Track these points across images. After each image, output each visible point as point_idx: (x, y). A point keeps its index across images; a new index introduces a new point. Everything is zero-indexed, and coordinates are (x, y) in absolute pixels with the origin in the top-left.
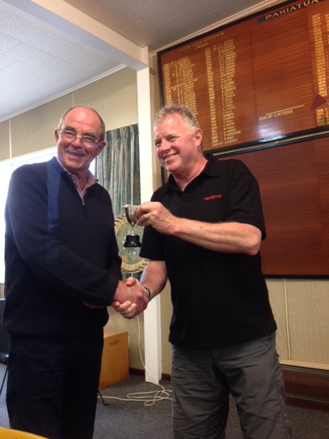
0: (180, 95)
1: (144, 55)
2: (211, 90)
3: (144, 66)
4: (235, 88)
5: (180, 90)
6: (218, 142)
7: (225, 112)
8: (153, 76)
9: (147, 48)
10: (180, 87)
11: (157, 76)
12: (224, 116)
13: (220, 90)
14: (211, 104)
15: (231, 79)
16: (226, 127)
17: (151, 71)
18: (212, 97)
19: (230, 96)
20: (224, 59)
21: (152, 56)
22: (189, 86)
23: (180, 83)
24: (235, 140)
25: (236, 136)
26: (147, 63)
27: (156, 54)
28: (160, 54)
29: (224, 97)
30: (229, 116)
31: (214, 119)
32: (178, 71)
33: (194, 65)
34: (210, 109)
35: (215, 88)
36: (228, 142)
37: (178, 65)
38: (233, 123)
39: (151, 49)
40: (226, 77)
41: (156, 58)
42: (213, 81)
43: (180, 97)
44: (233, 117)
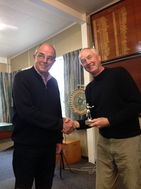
0: (101, 34)
1: (84, 17)
2: (115, 31)
3: (84, 22)
4: (127, 29)
5: (101, 32)
6: (119, 55)
7: (122, 40)
8: (88, 26)
9: (85, 14)
10: (100, 30)
11: (90, 26)
12: (122, 42)
13: (120, 30)
14: (115, 37)
15: (125, 25)
16: (123, 47)
17: (87, 24)
18: (116, 34)
19: (124, 33)
20: (121, 16)
21: (88, 17)
22: (105, 30)
23: (100, 28)
24: (127, 53)
25: (128, 51)
26: (86, 21)
27: (89, 16)
28: (91, 16)
29: (122, 33)
30: (124, 42)
31: (117, 44)
32: (100, 23)
33: (107, 20)
34: (115, 39)
35: (117, 29)
36: (124, 54)
37: (100, 20)
38: (126, 45)
39: (87, 14)
40: (122, 24)
41: (90, 18)
42: (116, 26)
44: (126, 42)
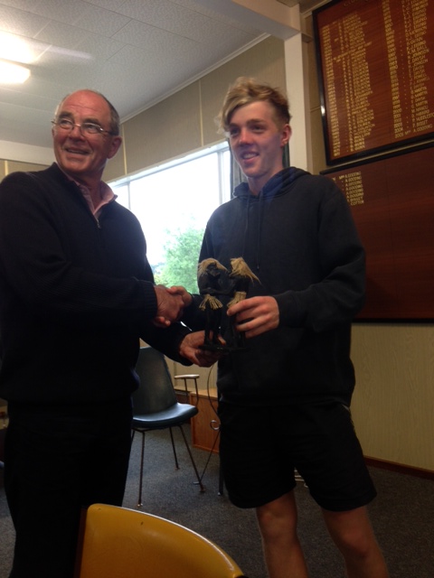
0: (346, 68)
1: (294, 17)
2: (392, 57)
3: (294, 32)
4: (428, 51)
5: (346, 60)
6: (403, 131)
7: (413, 86)
8: (306, 45)
9: (297, 6)
10: (345, 57)
11: (312, 44)
12: (412, 92)
13: (406, 55)
14: (392, 77)
15: (421, 38)
16: (416, 108)
17: (304, 38)
18: (393, 66)
19: (420, 63)
20: (411, 11)
21: (305, 17)
22: (359, 54)
23: (345, 50)
24: (429, 126)
25: (430, 121)
26: (298, 28)
27: (311, 13)
28: (315, 13)
29: (412, 65)
30: (419, 92)
31: (397, 97)
32: (343, 34)
33: (366, 23)
34: (390, 84)
35: (398, 53)
36: (419, 130)
37: (342, 25)
38: (426, 102)
39: (303, 8)
40: (413, 36)
41: (311, 20)
42: (395, 43)
43: (347, 71)
44: (426, 92)
